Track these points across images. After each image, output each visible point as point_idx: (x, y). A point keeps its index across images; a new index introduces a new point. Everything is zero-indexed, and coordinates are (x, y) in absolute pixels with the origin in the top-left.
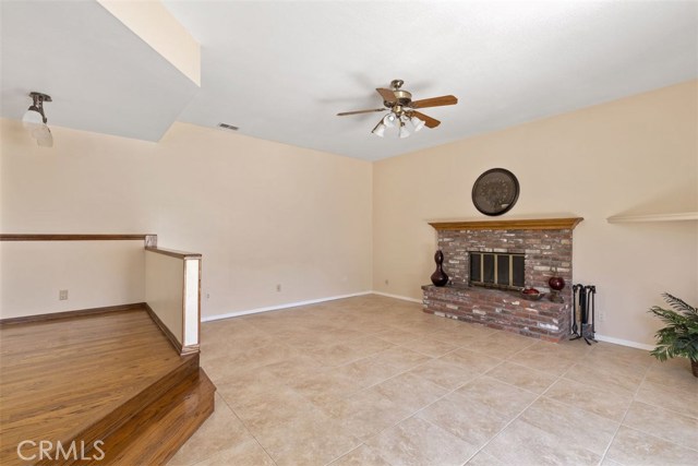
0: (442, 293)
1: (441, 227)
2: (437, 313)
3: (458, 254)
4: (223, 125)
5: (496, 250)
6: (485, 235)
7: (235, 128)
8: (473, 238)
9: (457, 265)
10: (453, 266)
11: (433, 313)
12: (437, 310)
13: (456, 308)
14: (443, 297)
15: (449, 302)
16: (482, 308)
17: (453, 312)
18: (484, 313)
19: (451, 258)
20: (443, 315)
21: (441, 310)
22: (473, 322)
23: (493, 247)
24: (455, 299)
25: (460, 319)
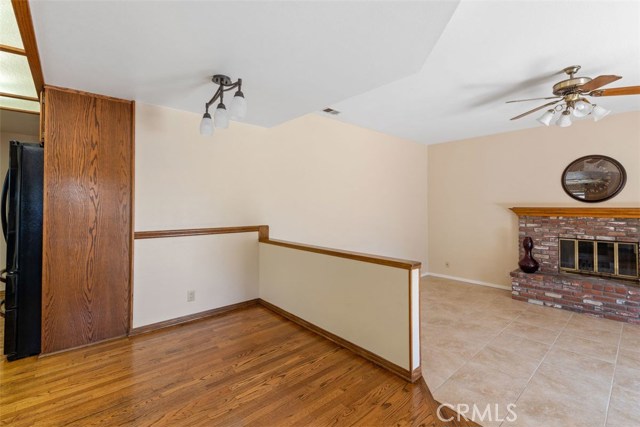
0: (537, 281)
1: (521, 212)
2: (531, 301)
3: (548, 240)
4: (328, 110)
5: (598, 238)
6: (584, 222)
7: (336, 113)
8: (567, 224)
9: (546, 251)
10: (541, 252)
11: (527, 301)
12: (532, 298)
13: (560, 296)
14: (541, 284)
15: (549, 290)
16: (595, 298)
17: (555, 300)
18: (600, 304)
19: (538, 243)
20: (541, 303)
21: (537, 298)
22: (583, 312)
23: (595, 234)
24: (558, 287)
25: (563, 308)
